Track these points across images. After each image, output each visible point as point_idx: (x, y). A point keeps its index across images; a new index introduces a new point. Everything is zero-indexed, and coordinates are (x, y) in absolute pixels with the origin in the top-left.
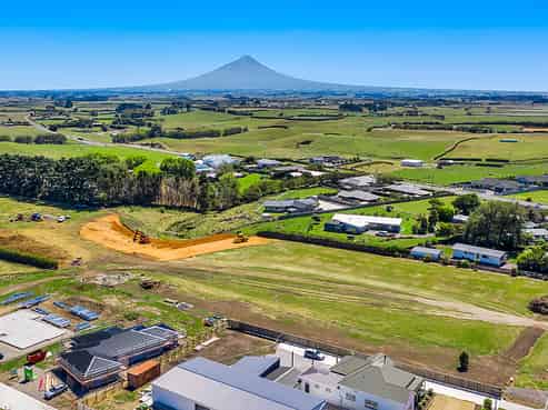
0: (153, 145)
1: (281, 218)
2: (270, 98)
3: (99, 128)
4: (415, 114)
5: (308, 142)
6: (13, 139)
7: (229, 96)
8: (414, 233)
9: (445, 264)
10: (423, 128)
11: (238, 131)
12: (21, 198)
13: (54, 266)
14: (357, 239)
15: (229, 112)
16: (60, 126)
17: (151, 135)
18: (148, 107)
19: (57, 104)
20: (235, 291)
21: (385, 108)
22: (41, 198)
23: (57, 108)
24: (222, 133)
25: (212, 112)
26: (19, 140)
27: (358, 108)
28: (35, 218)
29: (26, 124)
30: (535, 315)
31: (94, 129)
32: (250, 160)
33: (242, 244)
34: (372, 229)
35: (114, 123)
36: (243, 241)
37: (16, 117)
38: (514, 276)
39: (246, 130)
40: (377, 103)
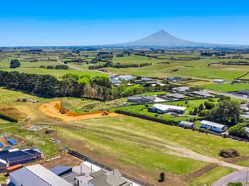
0: (103, 71)
1: (131, 105)
2: (172, 50)
3: (85, 63)
4: (237, 57)
5: (176, 70)
6: (46, 67)
7: (152, 49)
8: (190, 115)
9: (194, 130)
10: (236, 64)
11: (147, 65)
12: (26, 92)
13: (16, 122)
14: (160, 116)
15: (147, 56)
16: (68, 62)
17: (106, 66)
18: (112, 53)
19: (73, 52)
20: (85, 137)
21: (224, 55)
22: (34, 92)
23: (73, 54)
24: (139, 66)
25: (139, 56)
26: (49, 68)
27: (210, 55)
28: (24, 101)
29: (56, 60)
30: (220, 157)
31: (83, 63)
32: (139, 78)
33: (105, 116)
34: (171, 112)
35: (93, 61)
36: (106, 114)
37: (52, 57)
38: (225, 138)
39: (151, 64)
40: (221, 53)
